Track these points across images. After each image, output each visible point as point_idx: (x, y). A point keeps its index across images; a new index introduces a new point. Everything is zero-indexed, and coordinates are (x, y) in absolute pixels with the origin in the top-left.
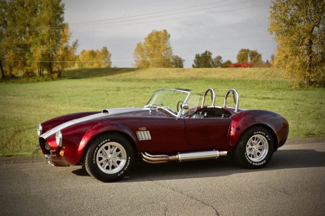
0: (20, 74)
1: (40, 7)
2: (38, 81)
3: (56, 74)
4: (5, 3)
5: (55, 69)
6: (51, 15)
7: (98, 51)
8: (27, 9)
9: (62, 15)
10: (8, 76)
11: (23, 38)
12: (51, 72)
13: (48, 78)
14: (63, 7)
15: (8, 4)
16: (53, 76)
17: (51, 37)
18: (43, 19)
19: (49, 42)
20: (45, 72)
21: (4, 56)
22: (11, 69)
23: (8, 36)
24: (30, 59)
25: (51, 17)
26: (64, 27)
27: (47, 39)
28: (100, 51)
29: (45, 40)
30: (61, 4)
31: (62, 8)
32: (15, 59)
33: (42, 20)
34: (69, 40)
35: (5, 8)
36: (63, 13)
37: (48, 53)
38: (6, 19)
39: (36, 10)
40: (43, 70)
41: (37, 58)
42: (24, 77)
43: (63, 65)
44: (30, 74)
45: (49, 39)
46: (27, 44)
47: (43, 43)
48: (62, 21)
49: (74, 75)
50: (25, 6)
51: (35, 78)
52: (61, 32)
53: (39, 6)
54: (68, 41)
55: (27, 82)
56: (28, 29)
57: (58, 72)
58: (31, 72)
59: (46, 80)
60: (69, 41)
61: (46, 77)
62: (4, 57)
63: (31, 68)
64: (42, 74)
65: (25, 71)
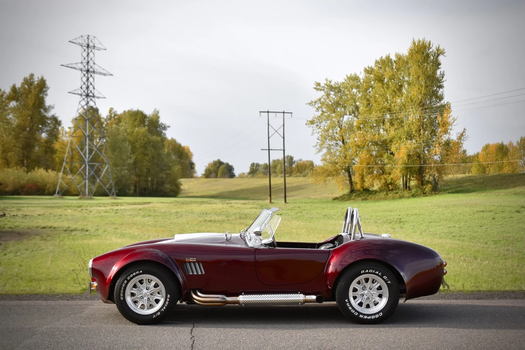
0: (376, 186)
1: (407, 81)
2: (401, 197)
3: (430, 186)
4: (357, 79)
5: (427, 177)
6: (423, 91)
7: (511, 144)
8: (388, 85)
9: (441, 90)
10: (359, 190)
11: (381, 131)
12: (422, 183)
13: (416, 192)
14: (443, 77)
15: (362, 81)
16: (425, 189)
17: (422, 126)
18: (410, 99)
19: (420, 134)
20: (413, 183)
21: (354, 159)
22: (363, 180)
23: (359, 128)
24: (389, 163)
25: (422, 95)
26: (444, 109)
27: (416, 131)
28: (515, 144)
29: (414, 132)
30: (438, 72)
31: (441, 80)
32: (368, 164)
33: (410, 101)
34: (451, 130)
35: (358, 87)
36: (441, 87)
37: (417, 153)
38: (358, 104)
39: (401, 86)
40: (410, 180)
41: (400, 162)
42: (381, 190)
43: (441, 170)
44: (390, 186)
45: (420, 130)
46: (386, 140)
47: (410, 137)
48: (440, 100)
49: (460, 187)
50: (386, 80)
51: (397, 193)
52: (439, 119)
53: (406, 79)
54: (449, 131)
55: (385, 199)
56: (388, 116)
57: (433, 183)
58: (391, 184)
59: (413, 196)
60: (452, 132)
61: (413, 191)
62: (354, 161)
63: (392, 176)
64: (409, 187)
65: (383, 181)
